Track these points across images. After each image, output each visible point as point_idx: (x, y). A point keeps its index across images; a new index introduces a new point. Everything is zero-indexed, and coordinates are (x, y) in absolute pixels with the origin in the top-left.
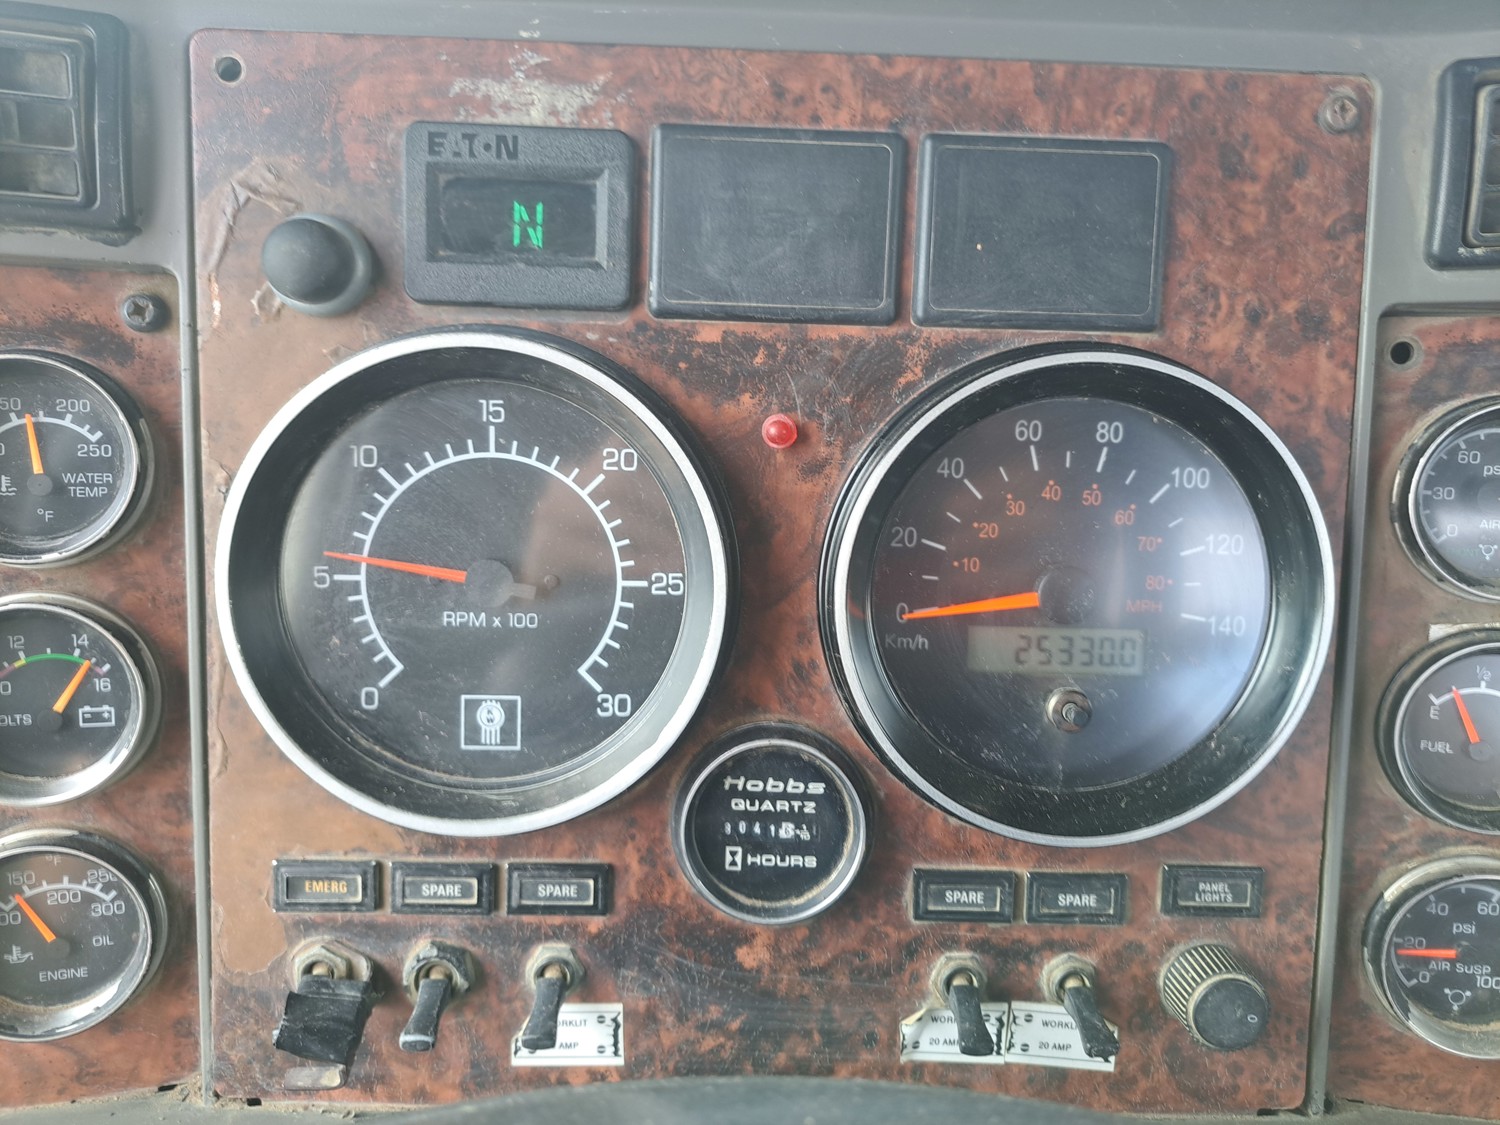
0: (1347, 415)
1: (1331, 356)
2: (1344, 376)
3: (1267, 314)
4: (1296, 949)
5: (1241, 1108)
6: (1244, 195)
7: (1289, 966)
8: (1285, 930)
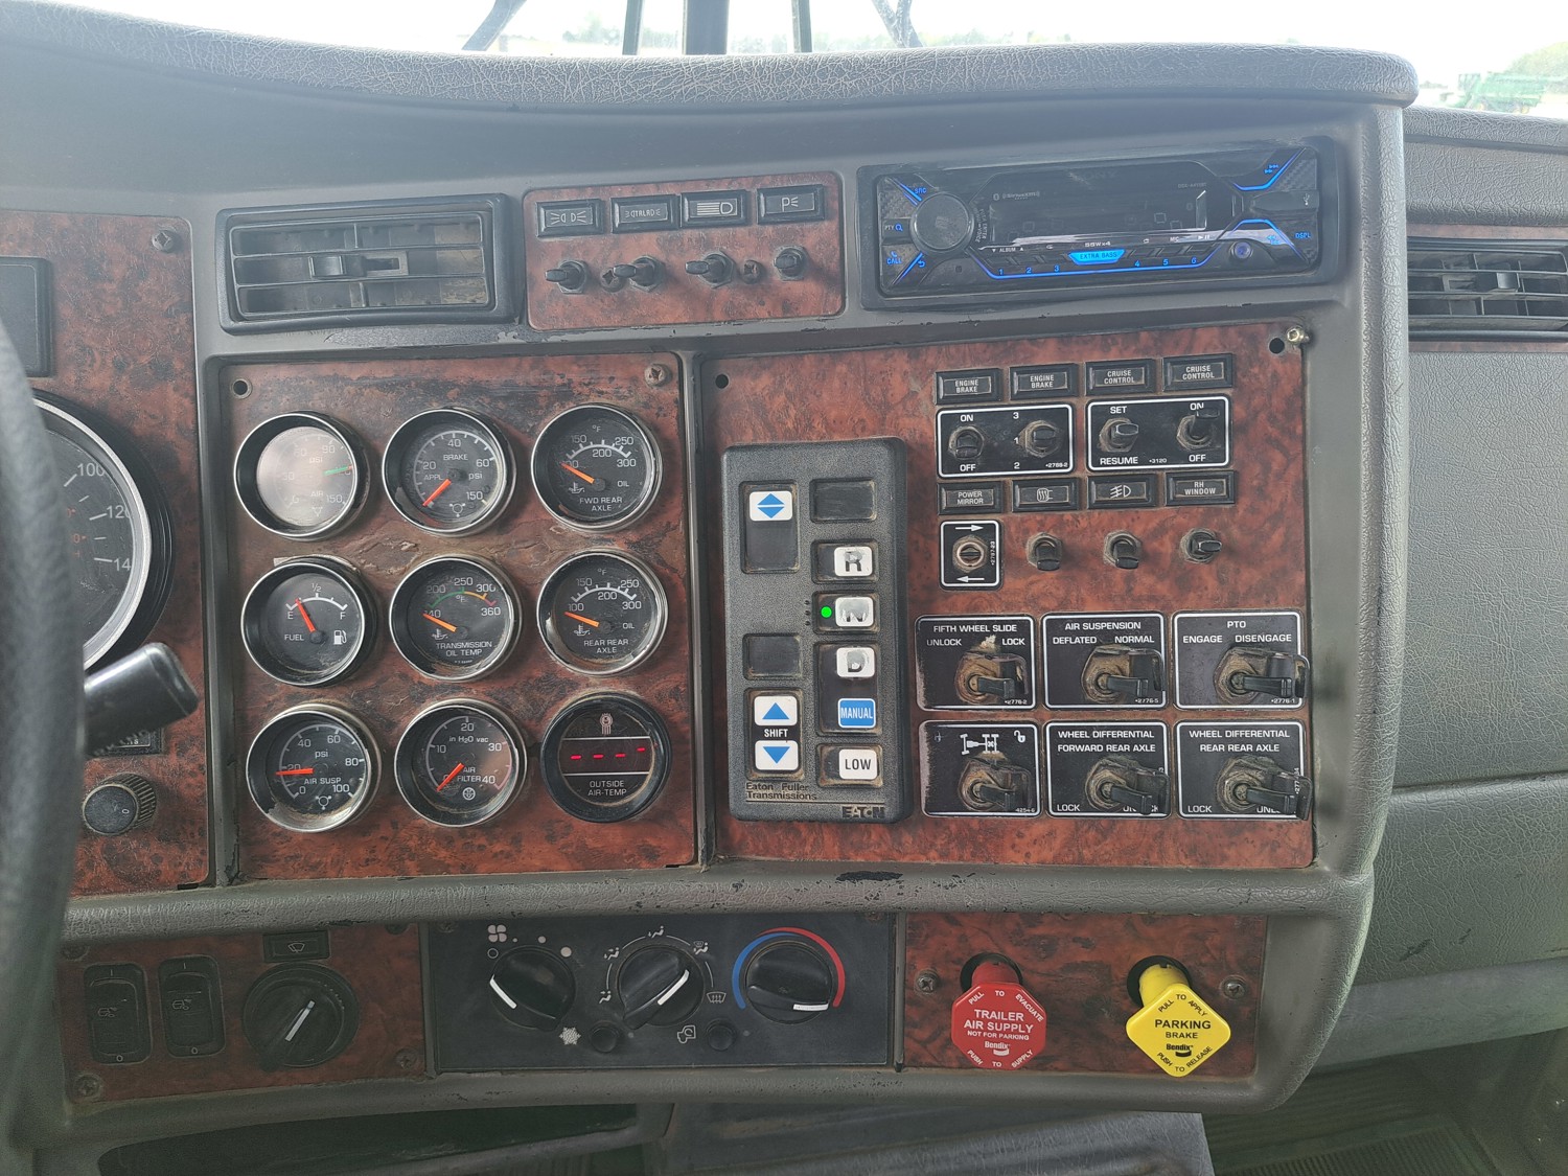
0: (192, 426)
1: (175, 390)
2: (187, 402)
3: (129, 364)
4: (192, 774)
5: (164, 886)
6: (104, 291)
7: (189, 785)
8: (183, 761)
